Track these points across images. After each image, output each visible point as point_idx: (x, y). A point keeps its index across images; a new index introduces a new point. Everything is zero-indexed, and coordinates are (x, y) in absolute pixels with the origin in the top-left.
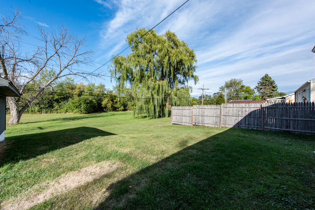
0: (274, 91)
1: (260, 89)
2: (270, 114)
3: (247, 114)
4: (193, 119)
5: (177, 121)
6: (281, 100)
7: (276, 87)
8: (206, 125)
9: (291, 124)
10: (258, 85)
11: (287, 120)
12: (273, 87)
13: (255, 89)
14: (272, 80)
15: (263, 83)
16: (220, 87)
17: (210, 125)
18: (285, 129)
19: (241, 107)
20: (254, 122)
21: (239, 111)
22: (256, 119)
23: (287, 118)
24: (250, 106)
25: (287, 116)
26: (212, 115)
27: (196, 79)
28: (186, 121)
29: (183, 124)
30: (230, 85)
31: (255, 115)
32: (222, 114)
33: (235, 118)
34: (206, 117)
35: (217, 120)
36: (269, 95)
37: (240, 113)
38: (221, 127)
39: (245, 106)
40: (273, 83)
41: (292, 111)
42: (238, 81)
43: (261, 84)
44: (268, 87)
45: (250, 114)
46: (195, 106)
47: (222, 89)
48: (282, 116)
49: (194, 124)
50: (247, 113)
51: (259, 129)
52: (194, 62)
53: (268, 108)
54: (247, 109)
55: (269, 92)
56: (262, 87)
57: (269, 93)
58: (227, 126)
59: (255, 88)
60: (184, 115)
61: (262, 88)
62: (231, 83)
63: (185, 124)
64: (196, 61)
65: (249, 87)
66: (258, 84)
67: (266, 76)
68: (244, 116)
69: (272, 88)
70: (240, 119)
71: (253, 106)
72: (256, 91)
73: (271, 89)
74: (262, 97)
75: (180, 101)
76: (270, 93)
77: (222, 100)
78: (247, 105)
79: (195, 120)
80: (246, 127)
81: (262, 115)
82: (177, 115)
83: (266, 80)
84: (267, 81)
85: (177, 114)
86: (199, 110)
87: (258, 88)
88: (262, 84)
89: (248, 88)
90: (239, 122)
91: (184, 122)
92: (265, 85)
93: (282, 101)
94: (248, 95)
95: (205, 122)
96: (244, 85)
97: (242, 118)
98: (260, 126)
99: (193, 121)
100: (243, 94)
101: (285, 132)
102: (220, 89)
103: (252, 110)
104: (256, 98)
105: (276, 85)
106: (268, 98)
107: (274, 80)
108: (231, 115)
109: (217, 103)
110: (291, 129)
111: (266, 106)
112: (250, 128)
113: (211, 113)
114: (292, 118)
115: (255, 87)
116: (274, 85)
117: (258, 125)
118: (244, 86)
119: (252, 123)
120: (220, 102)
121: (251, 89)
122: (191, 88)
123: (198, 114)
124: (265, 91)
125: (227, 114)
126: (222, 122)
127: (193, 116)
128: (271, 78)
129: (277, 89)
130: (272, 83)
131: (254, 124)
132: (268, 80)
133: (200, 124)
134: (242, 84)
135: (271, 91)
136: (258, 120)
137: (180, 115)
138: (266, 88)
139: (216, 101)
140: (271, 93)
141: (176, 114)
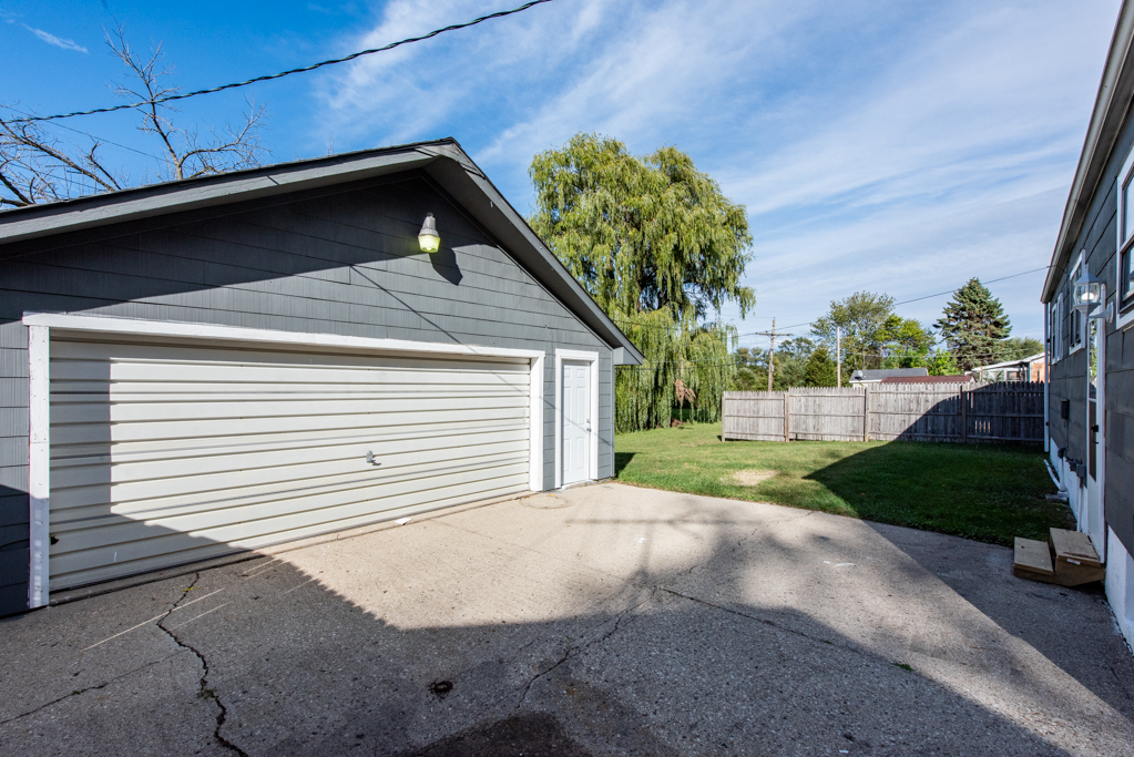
0: (999, 337)
1: (953, 331)
2: (980, 405)
3: (930, 408)
4: (791, 425)
5: (740, 431)
6: (1016, 370)
7: (1006, 324)
8: (826, 438)
9: (1022, 427)
10: (945, 316)
11: (1013, 419)
12: (997, 324)
13: (933, 330)
14: (993, 299)
15: (963, 309)
16: (814, 321)
17: (837, 439)
18: (1009, 439)
19: (917, 391)
20: (945, 425)
21: (911, 401)
22: (951, 418)
23: (1014, 415)
24: (936, 390)
25: (1014, 411)
26: (844, 413)
27: (744, 298)
28: (769, 428)
29: (760, 438)
30: (847, 315)
31: (947, 410)
32: (870, 410)
33: (901, 417)
34: (827, 418)
35: (855, 424)
36: (980, 351)
37: (914, 406)
38: (867, 440)
39: (924, 390)
40: (995, 310)
41: (1023, 401)
42: (876, 301)
43: (957, 314)
44: (979, 325)
45: (936, 408)
46: (793, 391)
47: (821, 328)
48: (1004, 410)
49: (793, 437)
50: (930, 406)
51: (957, 441)
52: (745, 245)
53: (976, 393)
54: (930, 397)
55: (984, 340)
56: (962, 323)
57: (983, 346)
58: (882, 437)
59: (936, 326)
60: (761, 414)
61: (961, 326)
62: (852, 309)
63: (766, 438)
64: (749, 241)
65: (915, 323)
66: (947, 311)
67: (973, 286)
68: (923, 412)
69: (993, 327)
70: (914, 419)
71: (943, 390)
72: (938, 337)
73: (987, 330)
74: (959, 358)
75: (700, 376)
76: (985, 343)
77: (824, 368)
78: (930, 386)
79: (796, 427)
80: (927, 437)
81: (964, 409)
82: (740, 414)
83: (971, 300)
84: (975, 302)
85: (738, 411)
86: (807, 401)
87: (947, 325)
88: (958, 312)
89: (911, 325)
90: (911, 427)
91: (761, 432)
92: (970, 317)
93: (1018, 373)
94: (912, 352)
95: (824, 431)
96: (899, 316)
97: (918, 417)
98: (959, 433)
99: (791, 430)
100: (892, 349)
101: (1010, 443)
102: (814, 329)
103: (941, 398)
104: (939, 362)
105: (1005, 318)
106: (978, 362)
107: (997, 300)
108: (892, 410)
109: (807, 380)
110: (1022, 438)
111: (972, 389)
112: (937, 440)
113: (839, 408)
114: (1022, 415)
115: (937, 323)
116: (999, 317)
117: (954, 433)
118: (899, 320)
119: (942, 428)
120: (817, 377)
121: (922, 328)
122: (732, 329)
123: (803, 412)
124: (969, 339)
125: (882, 410)
126: (868, 429)
127: (790, 417)
128: (987, 294)
129: (1010, 329)
130: (992, 309)
131: (946, 429)
132: (978, 299)
133: (811, 437)
134: (890, 314)
135: (990, 339)
136: (954, 421)
137: (748, 414)
138: (971, 326)
139: (804, 372)
140: (990, 344)
141: (735, 414)
